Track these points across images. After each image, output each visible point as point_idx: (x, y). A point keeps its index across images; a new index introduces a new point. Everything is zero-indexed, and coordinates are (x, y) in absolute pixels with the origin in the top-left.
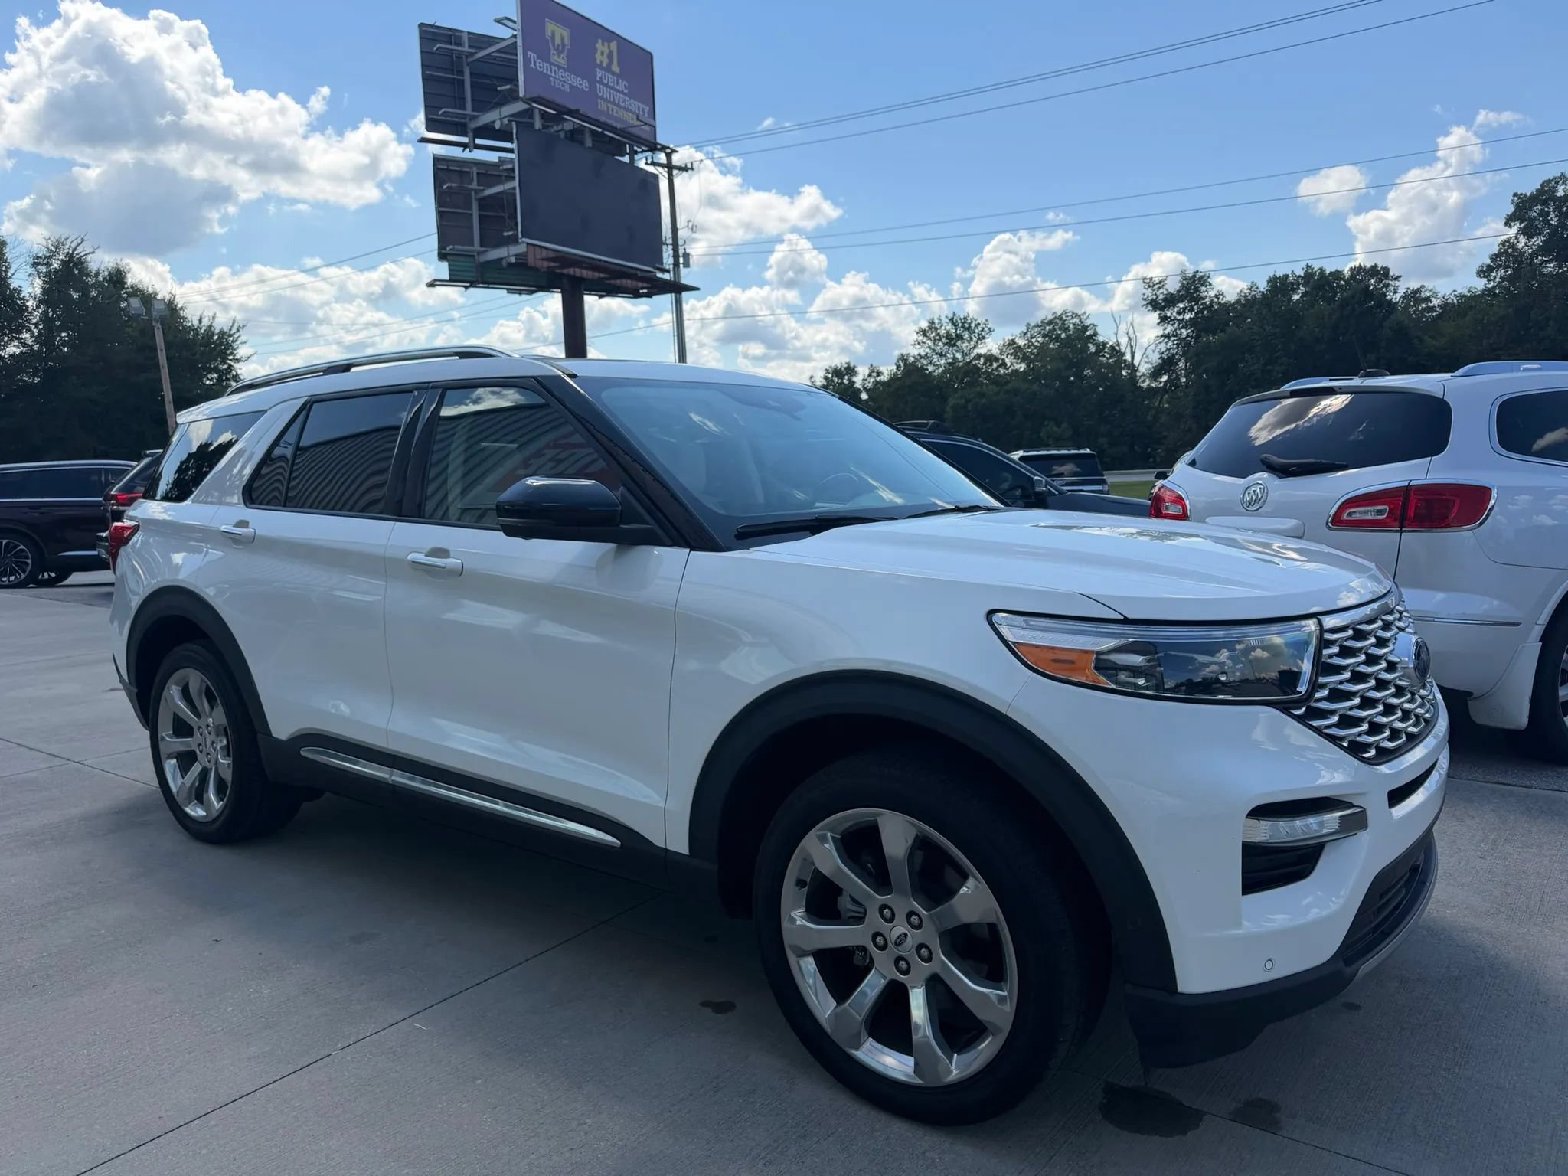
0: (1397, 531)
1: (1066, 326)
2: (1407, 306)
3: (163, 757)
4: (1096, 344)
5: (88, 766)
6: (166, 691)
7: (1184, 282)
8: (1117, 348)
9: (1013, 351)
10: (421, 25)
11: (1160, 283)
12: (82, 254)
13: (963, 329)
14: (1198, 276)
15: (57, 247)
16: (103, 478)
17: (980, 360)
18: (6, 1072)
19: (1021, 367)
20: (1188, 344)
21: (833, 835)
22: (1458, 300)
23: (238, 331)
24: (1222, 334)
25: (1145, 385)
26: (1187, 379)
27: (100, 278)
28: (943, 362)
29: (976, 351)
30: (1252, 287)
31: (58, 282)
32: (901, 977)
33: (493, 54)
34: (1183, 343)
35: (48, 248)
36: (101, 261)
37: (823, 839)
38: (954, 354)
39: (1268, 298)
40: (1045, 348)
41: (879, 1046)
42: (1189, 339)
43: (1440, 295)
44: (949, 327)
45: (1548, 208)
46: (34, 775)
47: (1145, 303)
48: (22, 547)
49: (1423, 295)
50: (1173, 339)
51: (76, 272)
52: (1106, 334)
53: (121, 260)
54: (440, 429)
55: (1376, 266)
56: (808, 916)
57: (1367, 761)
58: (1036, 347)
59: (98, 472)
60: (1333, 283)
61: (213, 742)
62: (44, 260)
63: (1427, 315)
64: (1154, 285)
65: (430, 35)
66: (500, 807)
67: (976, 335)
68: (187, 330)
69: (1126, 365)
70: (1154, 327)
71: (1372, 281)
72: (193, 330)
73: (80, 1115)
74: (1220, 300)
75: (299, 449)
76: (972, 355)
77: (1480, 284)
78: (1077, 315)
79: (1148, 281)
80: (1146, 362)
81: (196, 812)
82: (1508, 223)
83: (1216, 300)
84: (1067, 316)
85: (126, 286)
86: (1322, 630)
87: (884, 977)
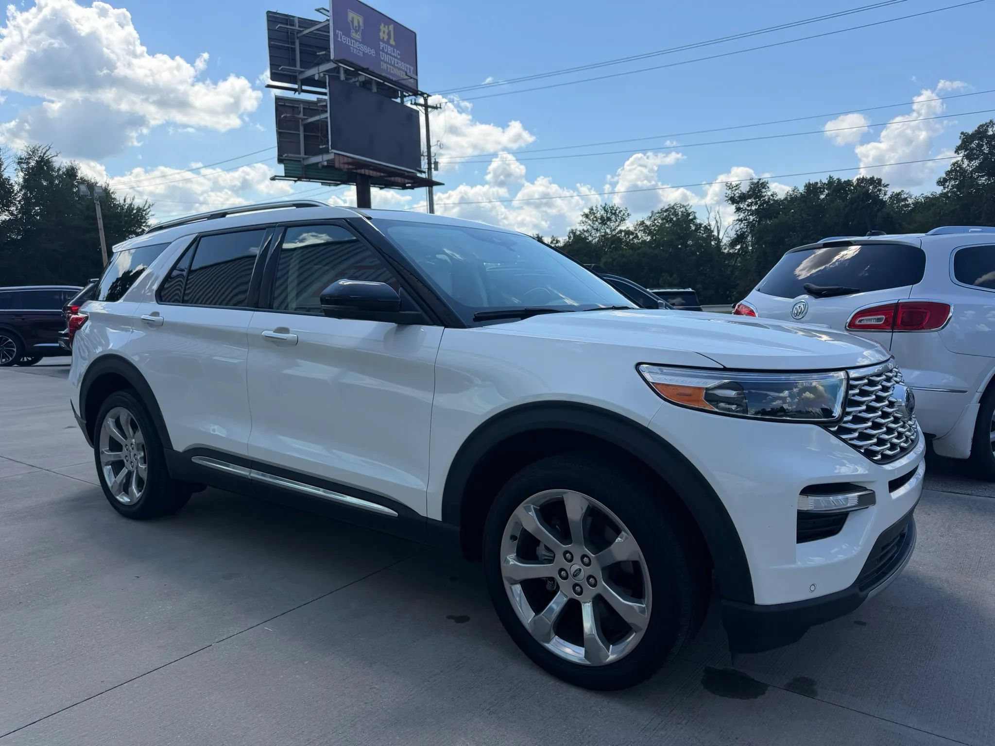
0: (890, 332)
1: (677, 213)
2: (892, 203)
3: (103, 465)
4: (695, 224)
5: (54, 472)
6: (105, 421)
7: (752, 186)
8: (709, 227)
9: (643, 228)
10: (268, 12)
11: (737, 186)
12: (49, 157)
13: (611, 214)
14: (760, 182)
15: (33, 152)
16: (62, 297)
17: (621, 234)
18: (3, 654)
19: (647, 239)
20: (754, 225)
21: (535, 507)
22: (924, 200)
23: (149, 207)
24: (776, 219)
25: (726, 251)
26: (752, 248)
27: (61, 172)
28: (598, 235)
29: (619, 228)
30: (795, 190)
31: (35, 175)
32: (577, 597)
33: (315, 32)
34: (751, 225)
35: (28, 153)
36: (61, 162)
37: (527, 509)
38: (605, 230)
39: (805, 197)
40: (664, 226)
41: (562, 641)
42: (754, 222)
43: (913, 197)
44: (603, 212)
45: (982, 142)
46: (20, 477)
47: (727, 199)
48: (10, 340)
49: (903, 197)
50: (744, 222)
51: (45, 168)
52: (702, 219)
53: (74, 161)
54: (282, 256)
55: (873, 178)
56: (517, 558)
57: (876, 462)
58: (657, 226)
59: (59, 293)
60: (847, 188)
61: (135, 455)
62: (25, 160)
63: (905, 209)
64: (733, 187)
65: (273, 19)
66: (320, 492)
67: (620, 218)
68: (116, 206)
69: (714, 239)
70: (732, 215)
71: (871, 187)
72: (120, 207)
73: (51, 680)
74: (774, 198)
75: (190, 272)
76: (617, 231)
77: (939, 190)
78: (684, 206)
79: (729, 185)
80: (727, 237)
81: (124, 499)
82: (957, 152)
83: (771, 197)
84: (678, 207)
85: (77, 178)
86: (848, 379)
87: (566, 596)
